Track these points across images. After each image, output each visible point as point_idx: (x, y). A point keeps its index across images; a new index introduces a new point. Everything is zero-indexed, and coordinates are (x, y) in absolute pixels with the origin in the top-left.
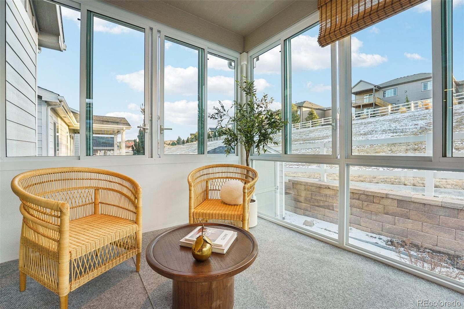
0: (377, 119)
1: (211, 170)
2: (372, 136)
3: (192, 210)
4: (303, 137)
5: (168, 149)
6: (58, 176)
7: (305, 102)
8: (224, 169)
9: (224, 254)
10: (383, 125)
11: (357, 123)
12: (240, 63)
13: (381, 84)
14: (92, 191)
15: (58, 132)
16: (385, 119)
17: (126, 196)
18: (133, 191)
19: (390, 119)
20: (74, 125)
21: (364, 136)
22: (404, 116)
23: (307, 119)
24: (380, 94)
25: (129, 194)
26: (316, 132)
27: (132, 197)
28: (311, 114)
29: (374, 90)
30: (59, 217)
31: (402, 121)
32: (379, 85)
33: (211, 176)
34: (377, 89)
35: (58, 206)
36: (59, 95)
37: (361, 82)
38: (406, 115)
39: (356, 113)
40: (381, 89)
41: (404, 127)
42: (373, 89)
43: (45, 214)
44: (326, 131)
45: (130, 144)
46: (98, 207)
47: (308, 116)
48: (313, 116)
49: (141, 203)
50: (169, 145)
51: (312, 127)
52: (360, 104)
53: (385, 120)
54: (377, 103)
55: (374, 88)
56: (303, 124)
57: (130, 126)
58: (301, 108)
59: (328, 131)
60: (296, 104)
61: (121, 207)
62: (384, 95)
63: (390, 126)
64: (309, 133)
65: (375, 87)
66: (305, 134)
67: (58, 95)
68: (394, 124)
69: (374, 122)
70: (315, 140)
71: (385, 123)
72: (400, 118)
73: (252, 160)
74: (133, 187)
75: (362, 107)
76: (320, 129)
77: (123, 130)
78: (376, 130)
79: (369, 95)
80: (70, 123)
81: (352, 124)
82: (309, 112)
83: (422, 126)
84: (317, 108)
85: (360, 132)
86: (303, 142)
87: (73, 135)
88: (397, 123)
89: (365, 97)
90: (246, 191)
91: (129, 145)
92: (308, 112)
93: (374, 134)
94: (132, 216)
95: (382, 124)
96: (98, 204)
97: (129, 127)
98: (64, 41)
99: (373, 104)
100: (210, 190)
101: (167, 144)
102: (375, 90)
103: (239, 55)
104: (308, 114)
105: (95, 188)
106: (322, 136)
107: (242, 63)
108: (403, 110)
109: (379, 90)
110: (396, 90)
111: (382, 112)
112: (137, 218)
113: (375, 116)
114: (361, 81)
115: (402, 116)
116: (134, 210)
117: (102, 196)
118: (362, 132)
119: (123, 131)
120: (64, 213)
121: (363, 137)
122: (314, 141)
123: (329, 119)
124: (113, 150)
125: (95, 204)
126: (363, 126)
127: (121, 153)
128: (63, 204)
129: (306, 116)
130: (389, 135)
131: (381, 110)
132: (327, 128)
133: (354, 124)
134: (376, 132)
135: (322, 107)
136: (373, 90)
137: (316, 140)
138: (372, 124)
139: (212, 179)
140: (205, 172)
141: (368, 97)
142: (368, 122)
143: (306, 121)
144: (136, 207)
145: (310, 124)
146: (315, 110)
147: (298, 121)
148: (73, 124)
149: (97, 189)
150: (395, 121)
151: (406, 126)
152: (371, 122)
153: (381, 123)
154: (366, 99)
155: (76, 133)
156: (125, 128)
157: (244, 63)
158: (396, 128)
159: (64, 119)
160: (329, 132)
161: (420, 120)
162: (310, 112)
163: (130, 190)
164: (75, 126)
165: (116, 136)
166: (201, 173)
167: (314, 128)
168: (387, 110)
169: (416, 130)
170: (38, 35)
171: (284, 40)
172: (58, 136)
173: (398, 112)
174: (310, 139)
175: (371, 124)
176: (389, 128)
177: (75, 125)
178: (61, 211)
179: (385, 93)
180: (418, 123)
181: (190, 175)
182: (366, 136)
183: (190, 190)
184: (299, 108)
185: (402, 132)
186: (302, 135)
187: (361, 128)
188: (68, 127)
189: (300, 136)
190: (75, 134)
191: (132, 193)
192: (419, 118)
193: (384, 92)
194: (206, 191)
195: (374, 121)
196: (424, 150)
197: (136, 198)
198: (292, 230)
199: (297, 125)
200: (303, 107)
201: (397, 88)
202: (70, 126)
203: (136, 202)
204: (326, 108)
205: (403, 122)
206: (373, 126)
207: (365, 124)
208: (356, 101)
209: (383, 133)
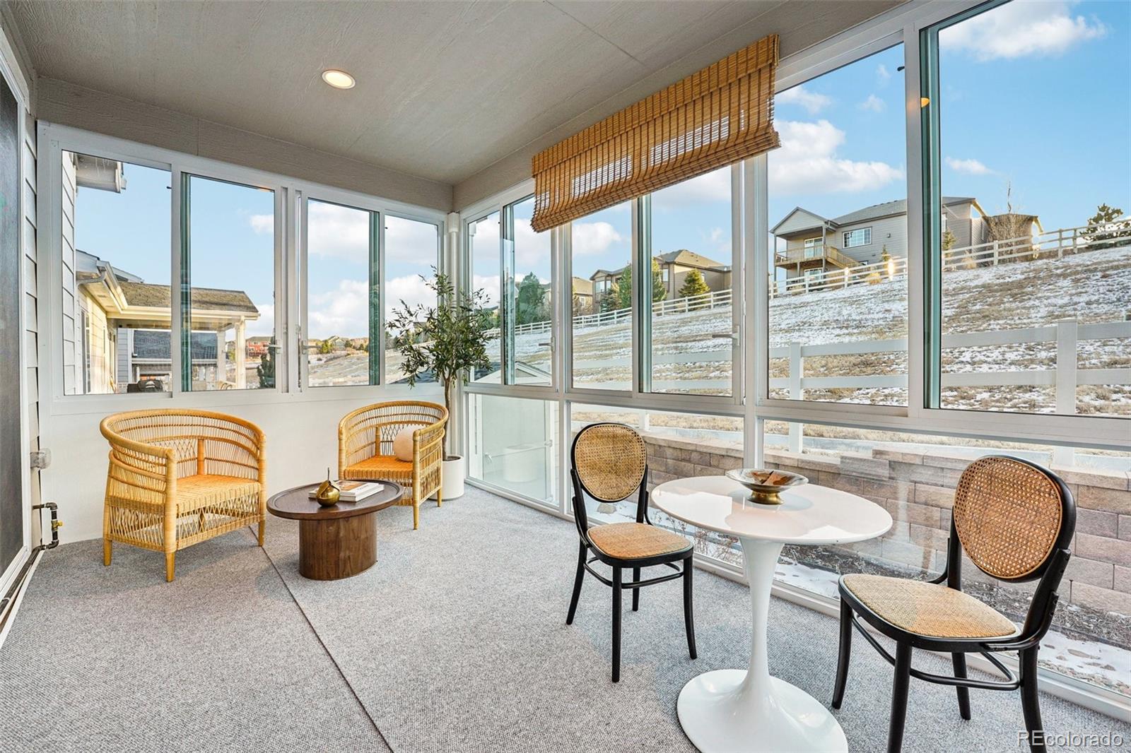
0: (821, 295)
1: (383, 411)
2: (802, 334)
3: (343, 468)
4: (667, 334)
5: (358, 359)
6: (148, 421)
7: (680, 251)
8: (405, 409)
9: (356, 502)
10: (828, 309)
11: (779, 304)
12: (448, 230)
13: (839, 218)
14: (195, 442)
15: (88, 326)
16: (835, 296)
17: (244, 447)
18: (255, 440)
19: (844, 298)
20: (120, 309)
21: (786, 334)
22: (872, 290)
23: (684, 292)
24: (837, 240)
25: (249, 444)
26: (695, 323)
27: (253, 449)
28: (692, 280)
29: (824, 231)
30: (165, 465)
31: (865, 301)
32: (835, 219)
33: (384, 420)
34: (831, 227)
35: (164, 452)
36: (98, 259)
37: (799, 212)
38: (877, 288)
39: (789, 280)
40: (839, 229)
41: (864, 317)
42: (822, 227)
43: (147, 462)
44: (714, 320)
45: (258, 347)
46: (204, 464)
47: (684, 286)
48: (697, 286)
49: (266, 455)
50: (359, 349)
51: (690, 310)
52: (795, 262)
53: (835, 299)
54: (829, 260)
55: (825, 226)
56: (674, 303)
57: (257, 311)
58: (671, 266)
59: (718, 321)
60: (661, 256)
61: (238, 463)
62: (846, 242)
63: (839, 313)
64: (679, 326)
65: (826, 223)
66: (671, 328)
67: (96, 259)
68: (849, 308)
69: (812, 302)
70: (687, 342)
71: (833, 305)
72: (864, 295)
73: (467, 393)
74: (255, 435)
75: (801, 266)
76: (705, 315)
77: (239, 320)
78: (811, 321)
79: (816, 241)
80: (112, 307)
81: (770, 306)
82: (688, 277)
83: (897, 314)
84: (707, 267)
85: (780, 325)
86: (663, 346)
87: (115, 330)
88: (854, 306)
89: (806, 246)
90: (418, 438)
91: (256, 350)
92: (685, 277)
93: (805, 331)
94: (252, 474)
95: (826, 308)
96: (204, 461)
97: (254, 314)
98: (123, 174)
99: (821, 260)
100: (382, 442)
101: (354, 348)
102: (827, 229)
103: (446, 216)
104: (686, 281)
105: (199, 437)
106: (703, 333)
107: (451, 231)
108: (876, 278)
109: (835, 231)
110: (869, 230)
111: (834, 280)
112: (260, 476)
113: (822, 289)
114: (798, 209)
115: (869, 291)
116: (256, 466)
117: (209, 449)
118: (783, 326)
119: (241, 324)
120: (170, 459)
121: (782, 337)
122: (684, 345)
123: (728, 293)
124: (215, 365)
125: (199, 461)
126: (790, 311)
127: (234, 369)
128: (170, 451)
129: (681, 284)
130: (832, 333)
131: (832, 277)
132: (719, 315)
133: (775, 306)
134: (810, 325)
135: (718, 264)
136: (822, 230)
137: (690, 341)
138: (808, 308)
139: (384, 424)
140: (373, 413)
141: (812, 244)
142: (802, 303)
143: (682, 297)
144: (259, 461)
145: (685, 304)
146: (700, 270)
147: (660, 297)
148: (119, 307)
149: (201, 439)
150: (854, 301)
151: (869, 313)
152: (808, 303)
153: (825, 306)
154: (809, 250)
155: (121, 326)
156: (246, 316)
157: (454, 230)
158: (850, 318)
159: (101, 300)
160: (719, 324)
161: (899, 300)
162: (690, 276)
163: (251, 440)
164: (122, 312)
165: (222, 334)
166: (367, 415)
167: (693, 314)
168: (842, 277)
169: (883, 323)
170: (77, 169)
171: (504, 207)
172: (88, 331)
173: (864, 282)
174: (678, 340)
175: (807, 306)
176: (835, 319)
177: (122, 310)
178: (168, 458)
179: (847, 237)
180: (891, 307)
181: (345, 419)
182: (789, 335)
183: (340, 440)
184: (667, 266)
185: (858, 327)
186: (665, 331)
187: (784, 317)
188: (104, 315)
189: (660, 333)
190: (119, 329)
191: (253, 443)
192: (897, 297)
193: (845, 235)
194: (377, 443)
195: (814, 300)
196: (883, 364)
197: (258, 448)
198: (512, 501)
199: (658, 305)
200: (675, 263)
201: (871, 227)
202: (111, 312)
203: (259, 454)
204: (726, 267)
205: (866, 305)
206: (807, 312)
207: (794, 308)
208: (789, 253)
209: (823, 327)
